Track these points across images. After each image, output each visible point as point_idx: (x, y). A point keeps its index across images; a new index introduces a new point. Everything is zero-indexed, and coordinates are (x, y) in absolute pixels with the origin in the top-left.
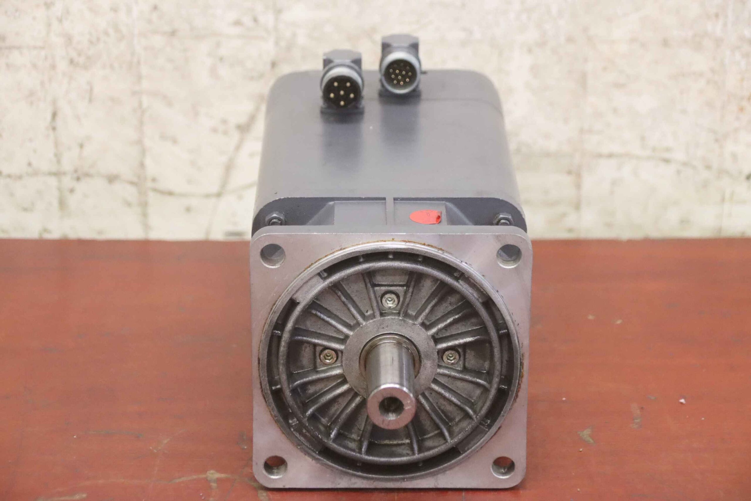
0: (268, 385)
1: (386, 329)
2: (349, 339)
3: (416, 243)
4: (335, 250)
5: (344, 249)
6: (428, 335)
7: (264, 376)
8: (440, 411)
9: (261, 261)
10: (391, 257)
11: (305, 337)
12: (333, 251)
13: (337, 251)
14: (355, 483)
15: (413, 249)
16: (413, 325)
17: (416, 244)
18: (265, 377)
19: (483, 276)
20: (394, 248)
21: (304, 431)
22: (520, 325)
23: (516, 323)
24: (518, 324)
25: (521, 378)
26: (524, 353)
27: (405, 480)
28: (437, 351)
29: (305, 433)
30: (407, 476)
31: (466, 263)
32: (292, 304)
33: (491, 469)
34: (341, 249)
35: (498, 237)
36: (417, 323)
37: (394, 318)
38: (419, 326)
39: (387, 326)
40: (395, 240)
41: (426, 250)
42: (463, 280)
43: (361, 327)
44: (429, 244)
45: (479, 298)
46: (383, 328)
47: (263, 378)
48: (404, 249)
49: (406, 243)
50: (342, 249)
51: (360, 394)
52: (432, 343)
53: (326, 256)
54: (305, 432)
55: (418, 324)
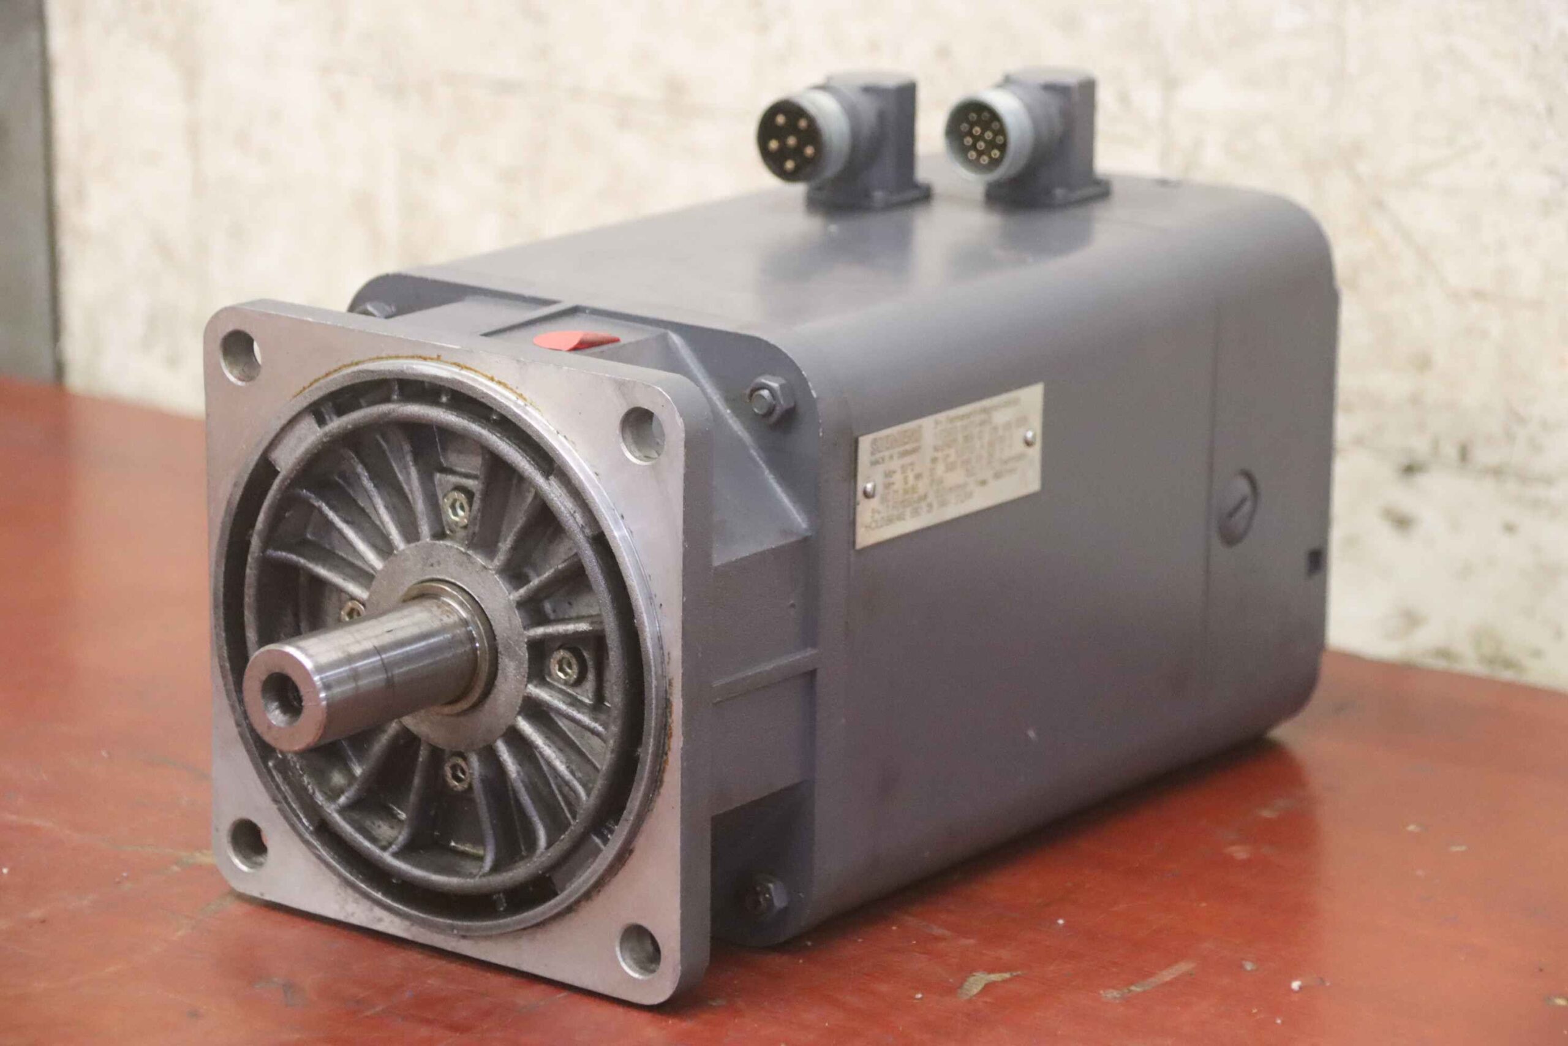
0: (225, 647)
1: (438, 571)
2: (376, 580)
3: (477, 374)
5: (357, 364)
6: (509, 600)
8: (560, 798)
9: (223, 364)
10: (444, 399)
11: (304, 557)
12: (339, 365)
13: (346, 366)
14: (380, 920)
15: (462, 383)
16: (482, 571)
17: (478, 376)
19: (597, 474)
20: (431, 375)
22: (664, 606)
23: (657, 601)
24: (661, 605)
25: (669, 738)
26: (673, 679)
27: (455, 932)
28: (526, 640)
29: (292, 779)
30: (459, 923)
31: (565, 437)
32: (264, 470)
33: (618, 949)
34: (352, 364)
35: (621, 386)
36: (491, 567)
37: (451, 547)
38: (493, 575)
39: (439, 563)
40: (442, 358)
41: (485, 390)
42: (558, 477)
43: (397, 555)
44: (500, 380)
45: (586, 525)
46: (432, 565)
48: (447, 380)
49: (461, 370)
50: (354, 362)
52: (519, 620)
54: (292, 776)
55: (494, 569)
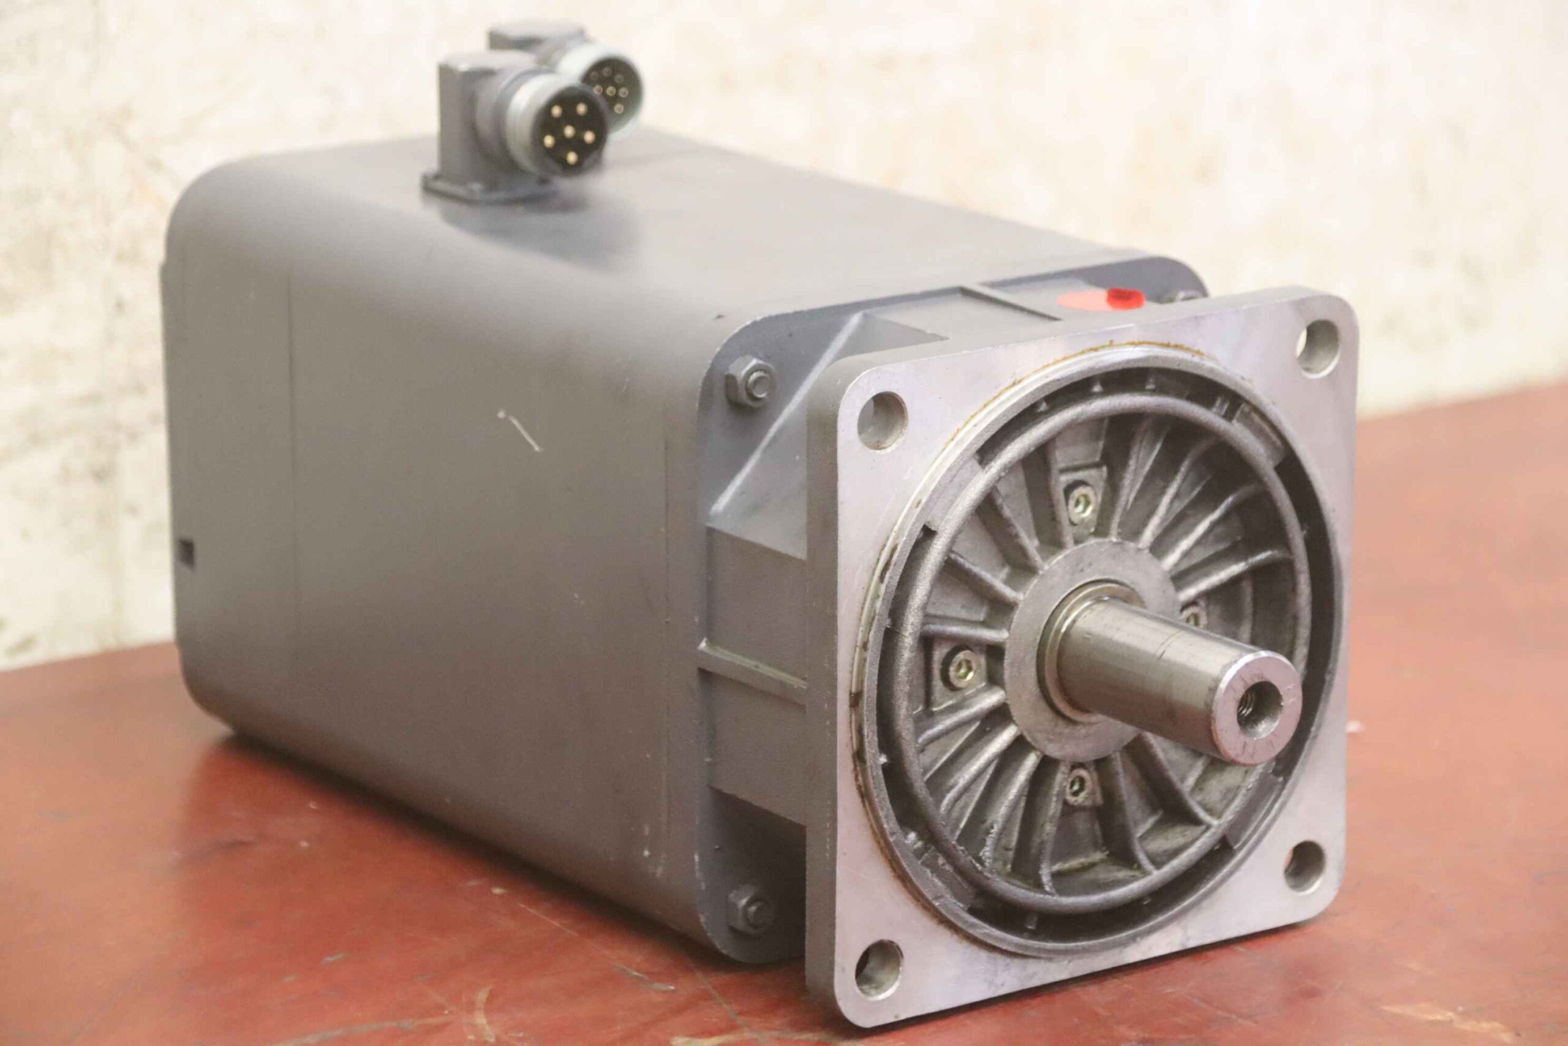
0: (878, 754)
1: (1089, 572)
2: (1017, 612)
3: (1152, 345)
4: (1002, 388)
5: (1020, 382)
6: (1162, 572)
7: (872, 731)
9: (859, 439)
10: (1097, 388)
12: (998, 391)
13: (1007, 389)
16: (1134, 553)
17: (1152, 347)
18: (873, 735)
21: (941, 861)
29: (943, 867)
31: (1243, 378)
32: (926, 537)
34: (1014, 384)
35: (1298, 306)
36: (1142, 547)
38: (1146, 554)
40: (1114, 343)
42: (1240, 421)
43: (1043, 575)
44: (1176, 343)
46: (1083, 570)
47: (870, 738)
49: (1134, 348)
50: (1017, 382)
51: (1036, 746)
52: (1171, 588)
53: (985, 406)
54: (943, 865)
55: (1145, 548)
